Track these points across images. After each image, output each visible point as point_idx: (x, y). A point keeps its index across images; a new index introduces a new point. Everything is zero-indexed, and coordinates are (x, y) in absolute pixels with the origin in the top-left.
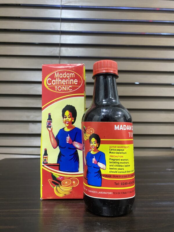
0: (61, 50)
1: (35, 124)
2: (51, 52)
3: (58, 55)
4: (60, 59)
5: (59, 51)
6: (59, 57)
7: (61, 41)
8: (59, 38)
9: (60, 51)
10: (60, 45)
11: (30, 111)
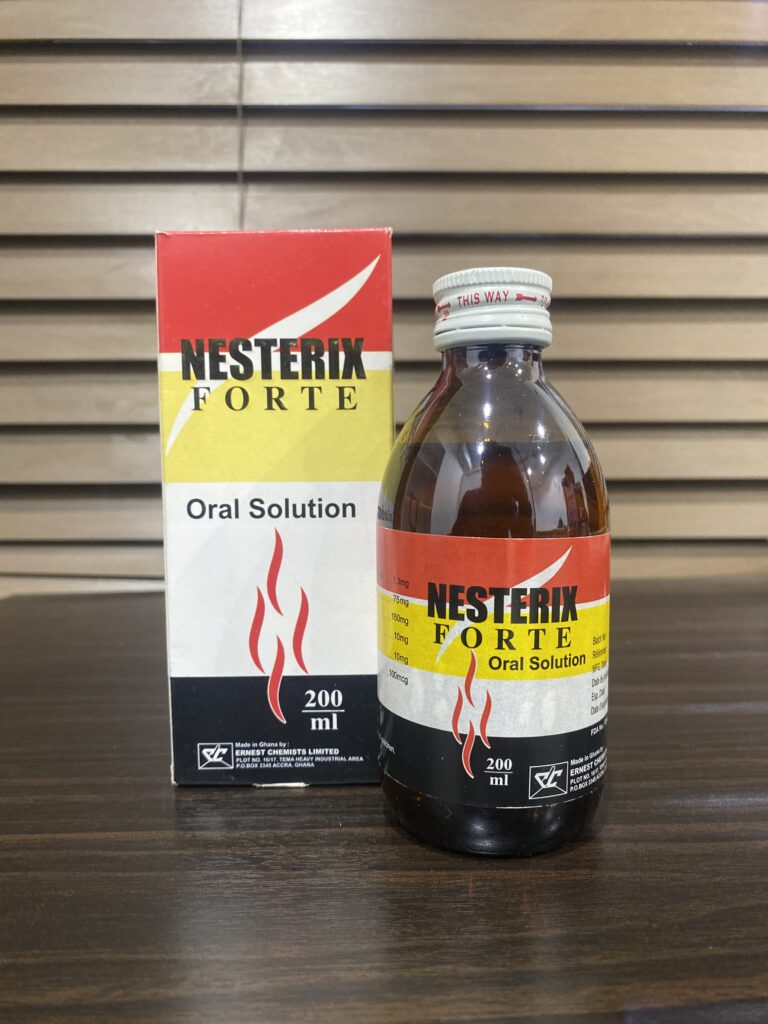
0: (246, 75)
1: (139, 437)
2: (201, 84)
3: (232, 101)
4: (245, 124)
5: (235, 82)
6: (240, 112)
7: (244, 26)
8: (236, 14)
9: (241, 78)
10: (239, 48)
11: (112, 377)
